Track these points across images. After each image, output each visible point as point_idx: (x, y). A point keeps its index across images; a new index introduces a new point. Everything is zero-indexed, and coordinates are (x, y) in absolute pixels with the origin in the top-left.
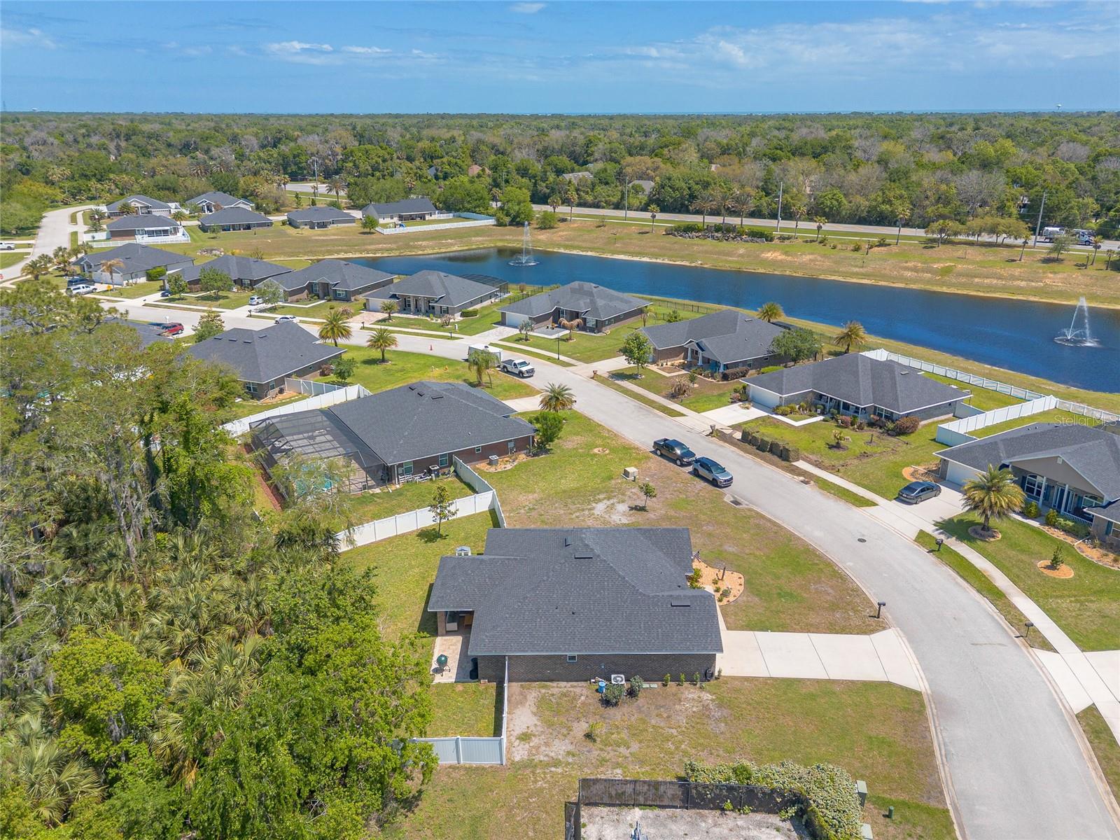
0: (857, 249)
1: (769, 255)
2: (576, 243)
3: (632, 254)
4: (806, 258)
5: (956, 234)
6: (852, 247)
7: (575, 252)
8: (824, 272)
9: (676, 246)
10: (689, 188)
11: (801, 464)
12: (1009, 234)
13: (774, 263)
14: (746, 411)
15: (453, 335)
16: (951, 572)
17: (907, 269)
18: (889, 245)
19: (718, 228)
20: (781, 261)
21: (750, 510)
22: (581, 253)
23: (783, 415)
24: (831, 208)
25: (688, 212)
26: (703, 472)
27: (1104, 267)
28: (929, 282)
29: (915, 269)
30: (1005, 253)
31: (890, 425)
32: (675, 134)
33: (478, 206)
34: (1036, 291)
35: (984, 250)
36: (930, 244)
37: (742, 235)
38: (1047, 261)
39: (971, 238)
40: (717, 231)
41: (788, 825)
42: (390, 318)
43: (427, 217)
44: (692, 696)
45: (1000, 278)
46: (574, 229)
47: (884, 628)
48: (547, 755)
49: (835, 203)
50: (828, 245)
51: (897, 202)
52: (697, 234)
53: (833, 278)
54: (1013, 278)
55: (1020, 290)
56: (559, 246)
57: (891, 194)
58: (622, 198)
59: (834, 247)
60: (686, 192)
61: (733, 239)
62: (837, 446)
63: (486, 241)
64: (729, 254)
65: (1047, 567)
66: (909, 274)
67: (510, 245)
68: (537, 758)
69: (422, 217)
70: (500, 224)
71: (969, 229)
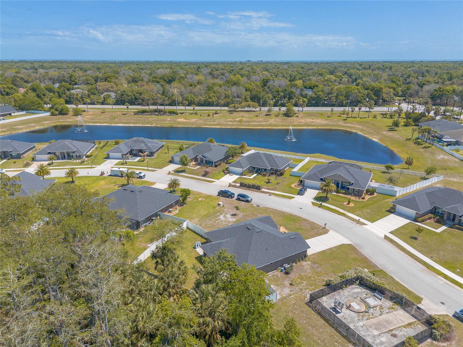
0: (209, 116)
1: (180, 120)
2: (96, 121)
3: (124, 123)
4: (194, 120)
5: (238, 108)
6: (207, 115)
7: (98, 124)
8: (203, 124)
9: (142, 119)
10: (134, 95)
11: (263, 190)
12: (253, 107)
13: (183, 123)
14: (232, 176)
15: (92, 166)
16: (328, 211)
17: (228, 121)
18: (219, 113)
19: (156, 111)
20: (185, 122)
21: (264, 207)
22: (101, 125)
23: (244, 176)
24: (191, 101)
25: (135, 105)
26: (241, 198)
27: (283, 116)
28: (237, 125)
29: (231, 121)
30: (254, 113)
31: (278, 173)
32: (110, 72)
33: (39, 107)
34: (269, 125)
35: (248, 113)
36: (231, 112)
37: (165, 113)
38: (267, 115)
39: (242, 109)
40: (156, 112)
41: (357, 286)
42: (52, 163)
43: (13, 114)
44: (305, 263)
45: (257, 122)
46: (91, 115)
47: (329, 231)
48: (285, 294)
49: (192, 99)
50: (198, 115)
51: (213, 98)
52: (148, 114)
53: (206, 127)
54: (260, 121)
55: (264, 125)
56: (89, 122)
57: (211, 95)
58: (104, 100)
59: (201, 116)
60: (133, 97)
61: (163, 114)
62: (269, 182)
63: (51, 123)
64: (164, 121)
65: (347, 204)
66: (230, 123)
67: (63, 124)
68: (284, 295)
69: (10, 114)
70: (53, 114)
71: (242, 106)
